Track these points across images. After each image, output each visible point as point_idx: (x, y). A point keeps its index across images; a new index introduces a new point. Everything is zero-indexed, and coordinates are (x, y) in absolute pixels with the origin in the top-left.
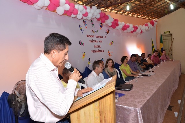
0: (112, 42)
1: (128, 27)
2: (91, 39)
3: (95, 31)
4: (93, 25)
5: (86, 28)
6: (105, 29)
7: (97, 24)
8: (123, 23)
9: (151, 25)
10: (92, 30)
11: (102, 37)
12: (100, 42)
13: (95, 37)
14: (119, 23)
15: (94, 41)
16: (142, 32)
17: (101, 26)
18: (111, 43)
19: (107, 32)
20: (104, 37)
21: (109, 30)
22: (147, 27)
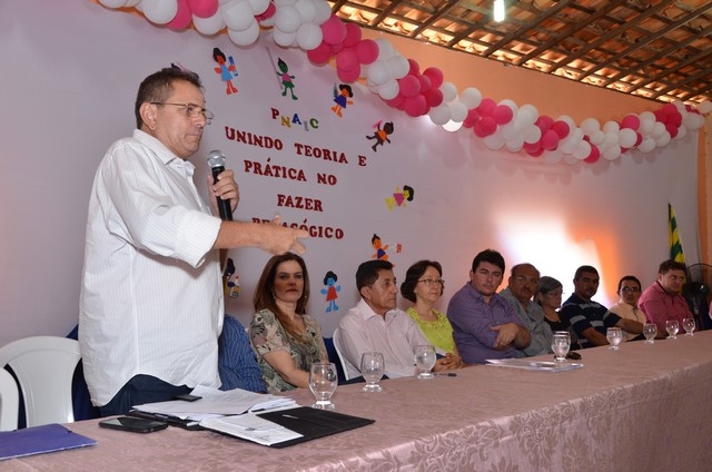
0: (401, 191)
1: (506, 116)
2: (260, 155)
3: (296, 119)
4: (288, 83)
5: (231, 90)
6: (363, 115)
7: (316, 84)
8: (474, 96)
9: (661, 127)
10: (275, 113)
11: (343, 158)
12: (321, 179)
13: (289, 149)
14: (447, 87)
15: (277, 168)
16: (594, 156)
17: (341, 101)
18: (399, 198)
19: (377, 135)
20: (353, 159)
21: (389, 128)
22: (630, 136)
